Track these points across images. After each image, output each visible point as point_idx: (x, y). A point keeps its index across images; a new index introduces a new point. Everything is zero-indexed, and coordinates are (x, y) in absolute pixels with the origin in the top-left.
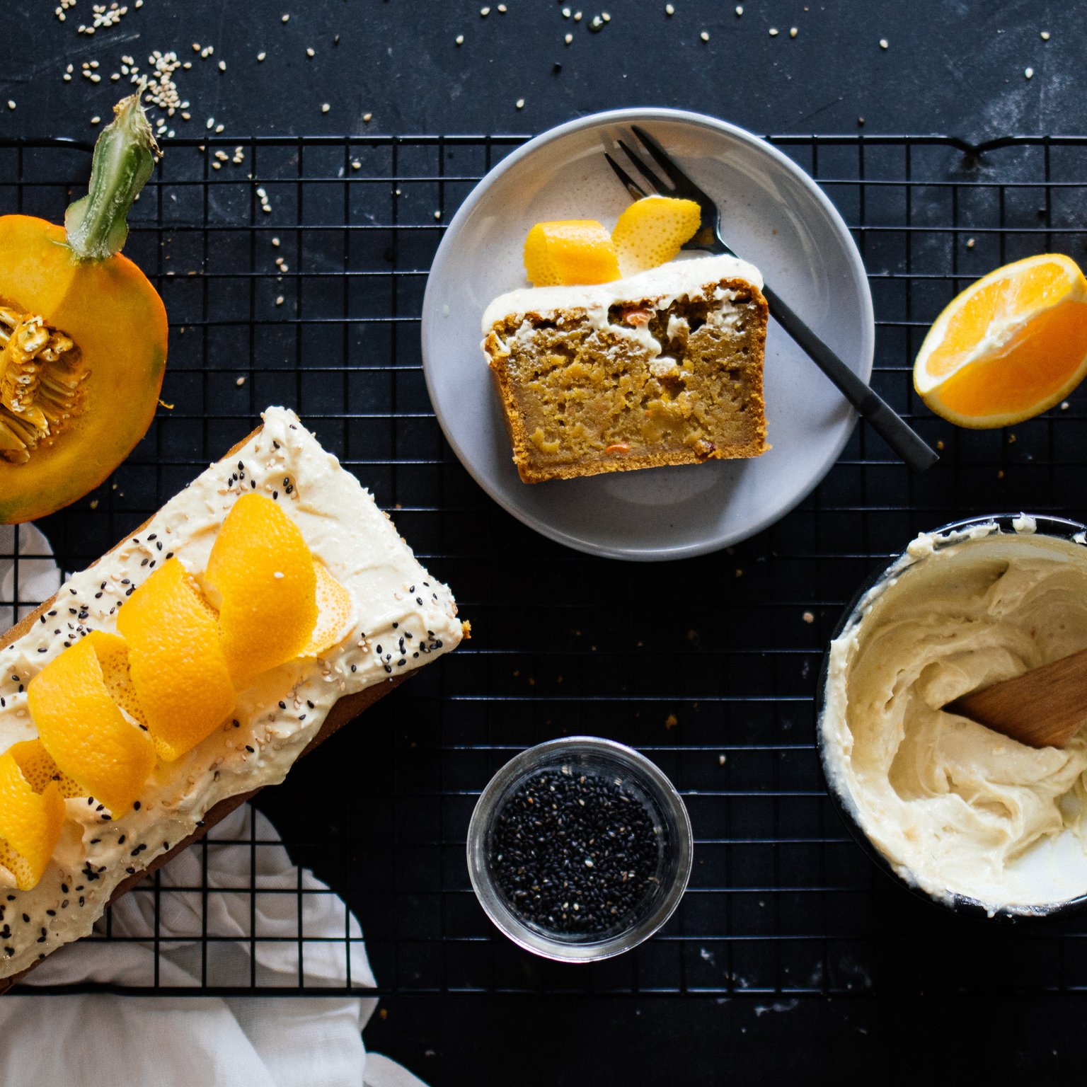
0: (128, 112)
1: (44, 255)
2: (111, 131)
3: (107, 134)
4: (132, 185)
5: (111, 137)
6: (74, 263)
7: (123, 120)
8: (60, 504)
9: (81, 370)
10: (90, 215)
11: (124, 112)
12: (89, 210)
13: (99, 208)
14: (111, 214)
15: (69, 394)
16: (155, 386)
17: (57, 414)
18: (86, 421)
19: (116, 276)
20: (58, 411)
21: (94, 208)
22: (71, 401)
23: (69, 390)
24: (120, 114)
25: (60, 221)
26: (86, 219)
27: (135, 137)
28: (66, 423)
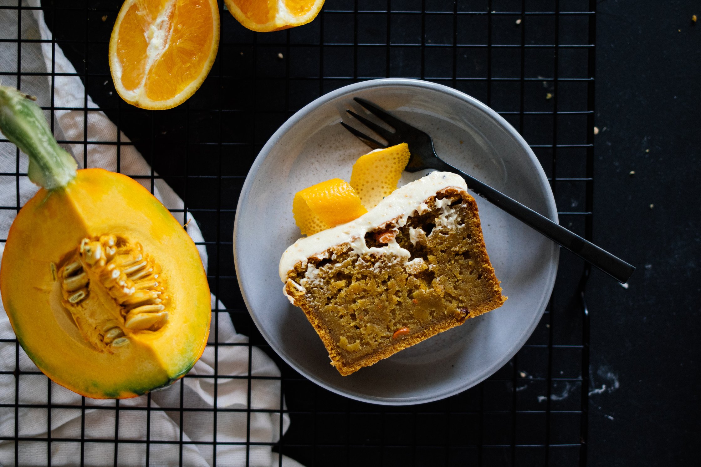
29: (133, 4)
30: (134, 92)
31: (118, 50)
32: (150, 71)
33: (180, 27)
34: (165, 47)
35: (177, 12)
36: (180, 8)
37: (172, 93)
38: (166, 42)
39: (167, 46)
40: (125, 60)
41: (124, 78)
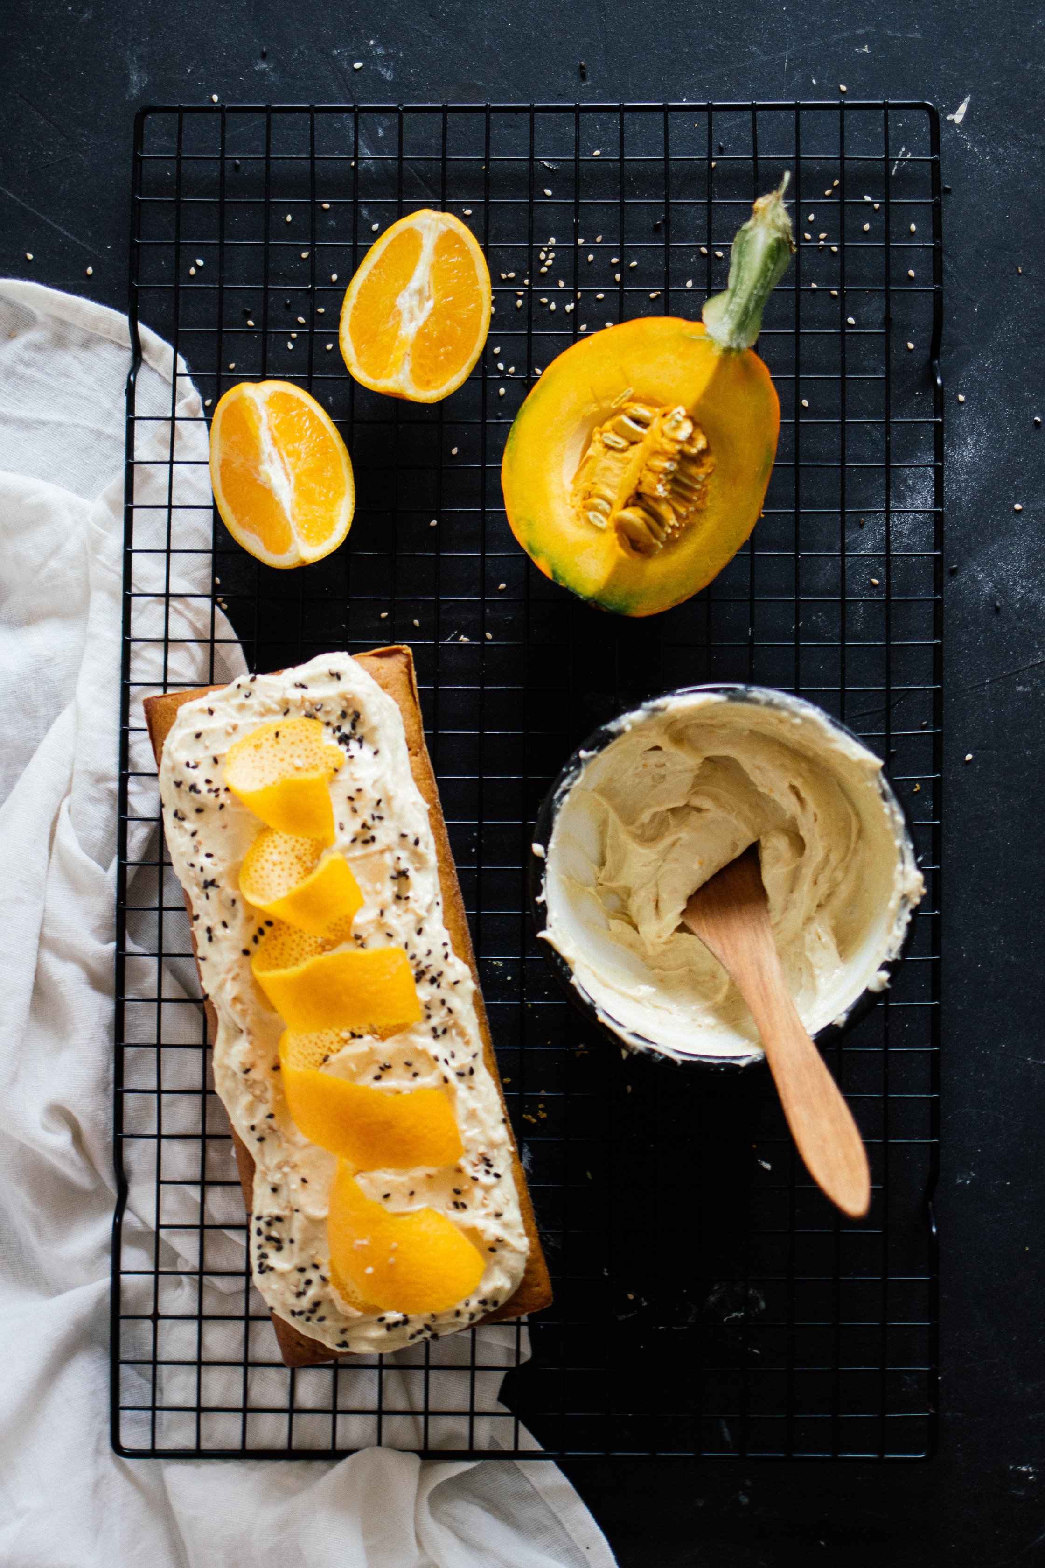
0: (770, 208)
1: (681, 349)
2: (751, 228)
3: (746, 231)
4: (771, 278)
5: (751, 234)
6: (717, 352)
7: (764, 217)
8: (675, 600)
9: (708, 465)
10: (732, 307)
11: (764, 209)
12: (730, 302)
13: (741, 299)
14: (752, 306)
15: (698, 487)
16: (762, 486)
17: (684, 506)
18: (705, 518)
19: (747, 370)
20: (686, 504)
21: (737, 300)
22: (697, 494)
23: (697, 482)
24: (760, 212)
25: (697, 317)
26: (727, 311)
27: (778, 229)
28: (691, 517)
29: (221, 462)
30: (291, 552)
31: (240, 521)
32: (293, 517)
33: (290, 447)
34: (290, 481)
35: (276, 434)
36: (276, 427)
37: (330, 525)
38: (287, 475)
39: (292, 478)
40: (255, 526)
41: (268, 546)
